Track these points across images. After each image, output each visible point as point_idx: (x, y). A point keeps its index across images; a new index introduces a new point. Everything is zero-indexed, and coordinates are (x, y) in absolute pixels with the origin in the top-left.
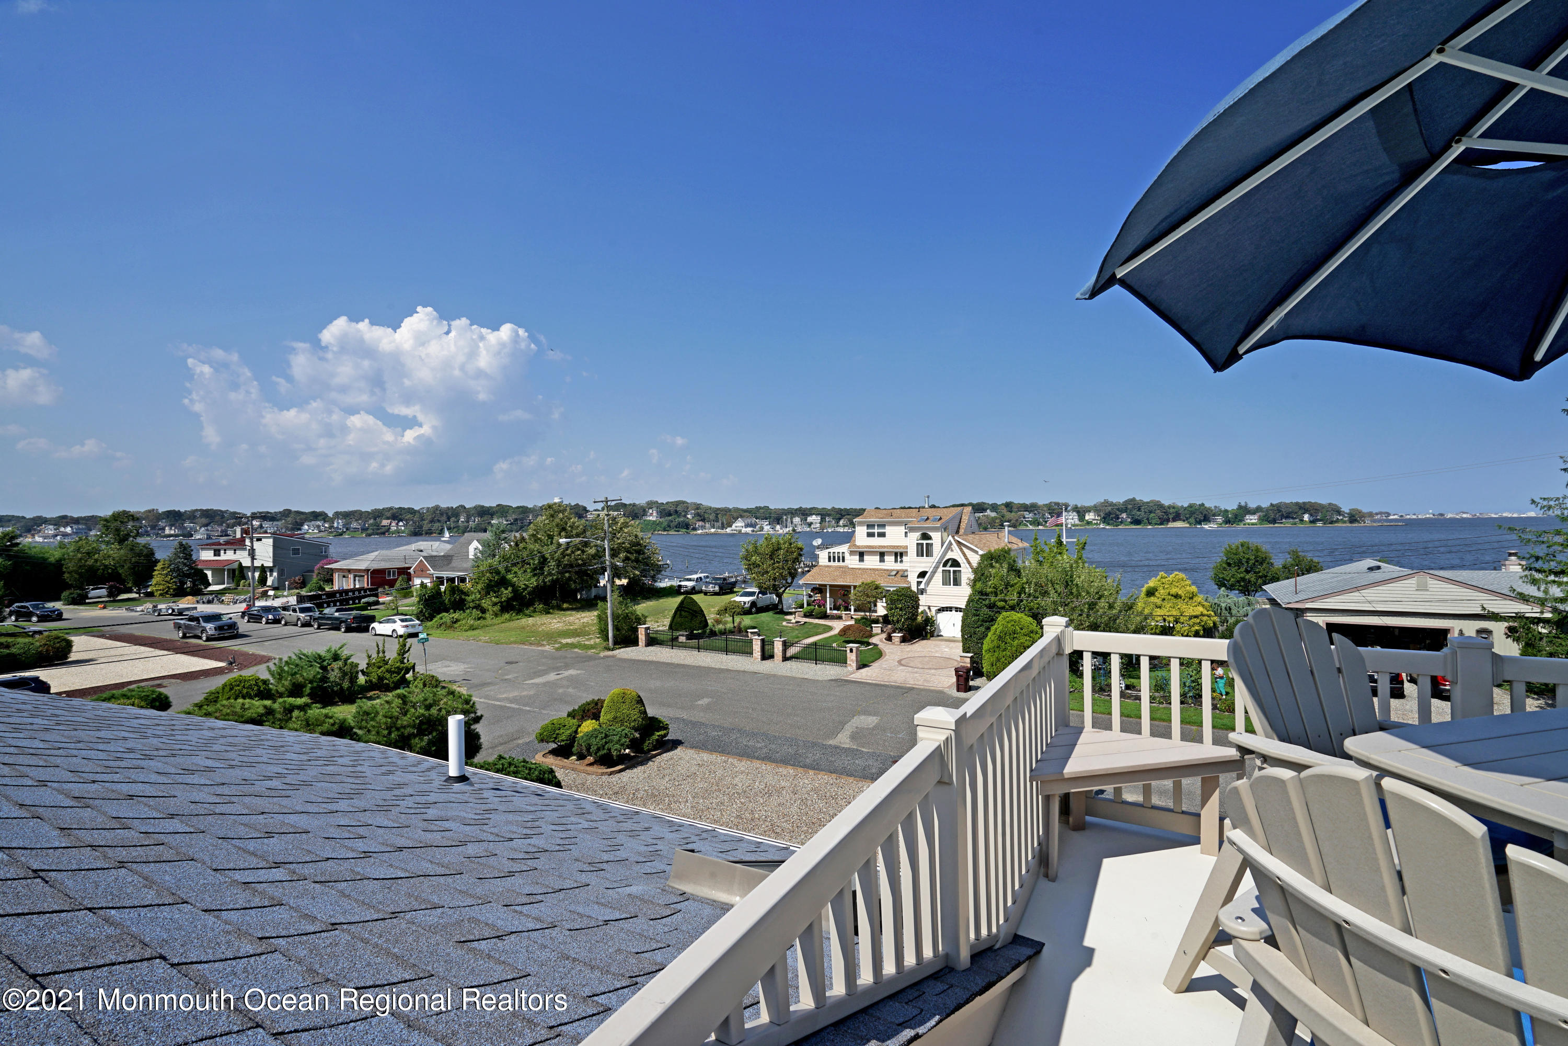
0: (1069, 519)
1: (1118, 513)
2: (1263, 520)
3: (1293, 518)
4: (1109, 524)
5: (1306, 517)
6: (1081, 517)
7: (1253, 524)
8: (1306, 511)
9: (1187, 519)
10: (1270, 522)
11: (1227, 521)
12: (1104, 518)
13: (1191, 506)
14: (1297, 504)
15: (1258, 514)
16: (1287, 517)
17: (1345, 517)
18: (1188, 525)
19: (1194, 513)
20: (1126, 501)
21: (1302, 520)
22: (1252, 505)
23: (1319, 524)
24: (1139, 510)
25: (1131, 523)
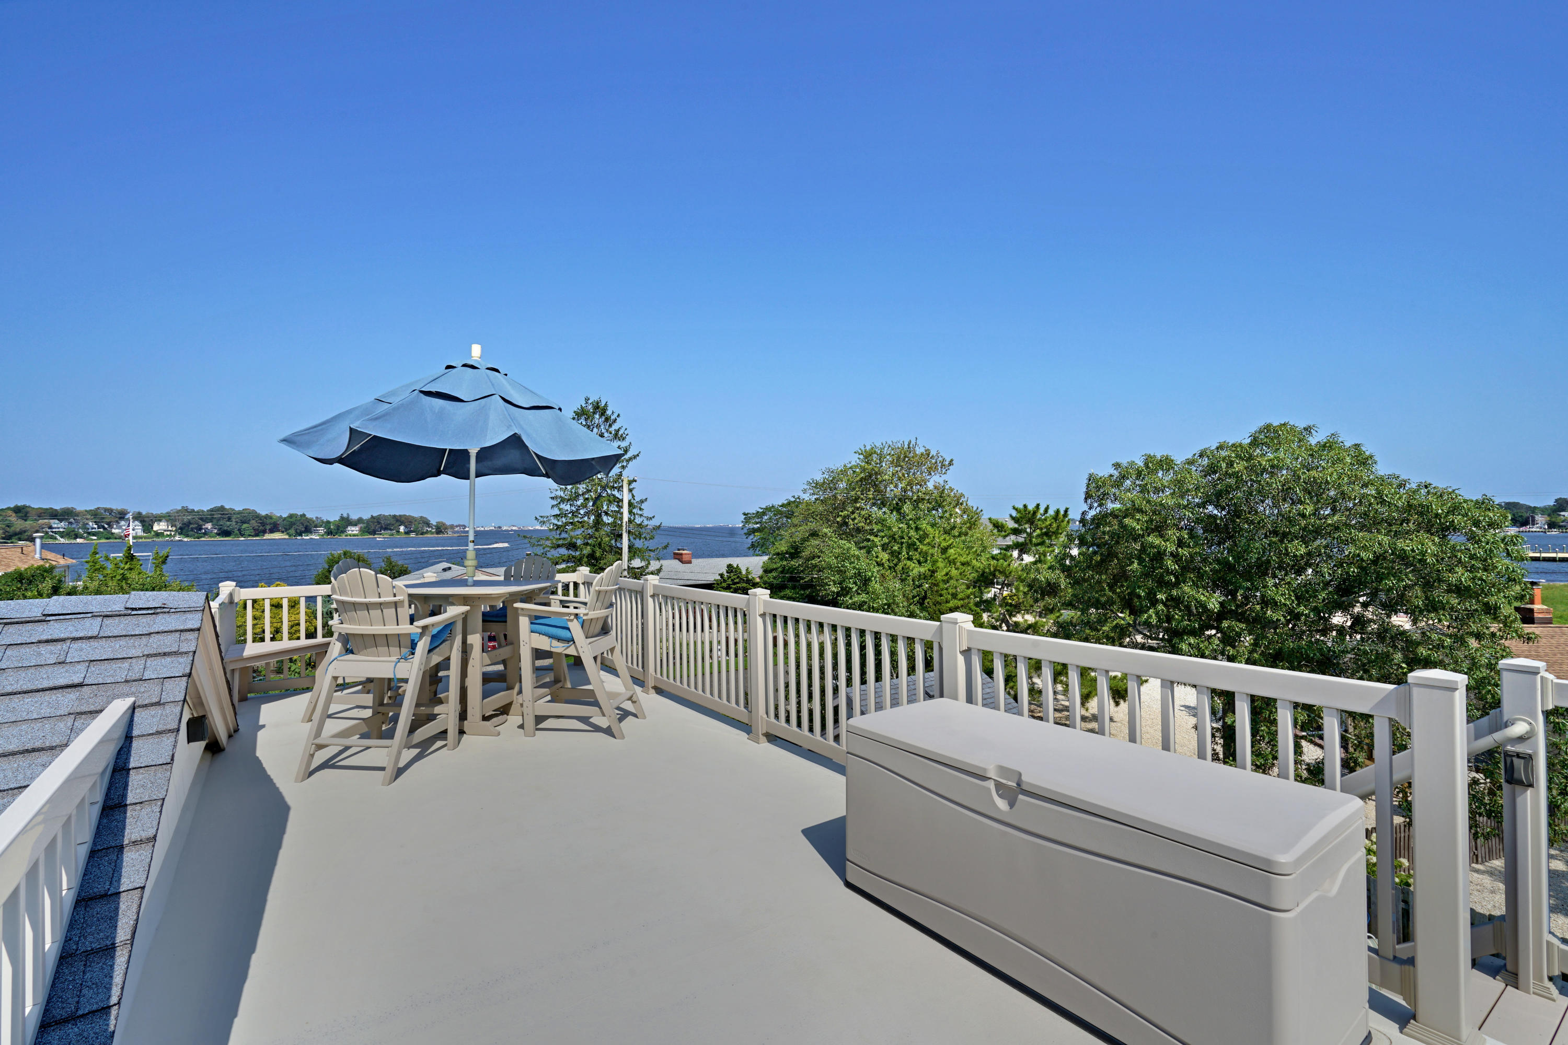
0: (135, 529)
1: (201, 523)
2: (364, 531)
3: (391, 530)
4: (187, 536)
5: (402, 529)
6: (147, 526)
7: (354, 535)
8: (402, 523)
9: (286, 530)
10: (370, 533)
11: (329, 533)
12: (181, 528)
13: (291, 516)
14: (394, 516)
15: (360, 526)
16: (385, 529)
17: (433, 529)
18: (287, 537)
19: (294, 524)
20: (212, 510)
21: (399, 532)
22: (354, 517)
23: (413, 535)
24: (229, 519)
25: (218, 534)
